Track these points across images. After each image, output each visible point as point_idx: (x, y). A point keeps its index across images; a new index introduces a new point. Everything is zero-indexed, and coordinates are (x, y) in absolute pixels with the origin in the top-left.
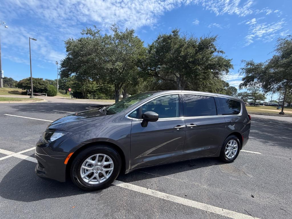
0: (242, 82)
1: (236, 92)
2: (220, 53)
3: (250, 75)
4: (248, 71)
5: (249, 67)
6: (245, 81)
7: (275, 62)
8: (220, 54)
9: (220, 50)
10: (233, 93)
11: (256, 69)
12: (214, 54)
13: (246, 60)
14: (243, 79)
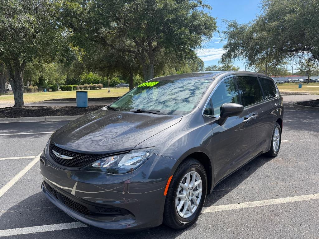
0: (225, 52)
1: (202, 67)
2: (205, 7)
3: (233, 41)
4: (232, 36)
5: (232, 29)
6: (229, 51)
7: (261, 26)
8: (206, 10)
9: (206, 4)
10: (200, 68)
11: (240, 32)
12: (197, 8)
13: (228, 20)
14: (226, 47)
